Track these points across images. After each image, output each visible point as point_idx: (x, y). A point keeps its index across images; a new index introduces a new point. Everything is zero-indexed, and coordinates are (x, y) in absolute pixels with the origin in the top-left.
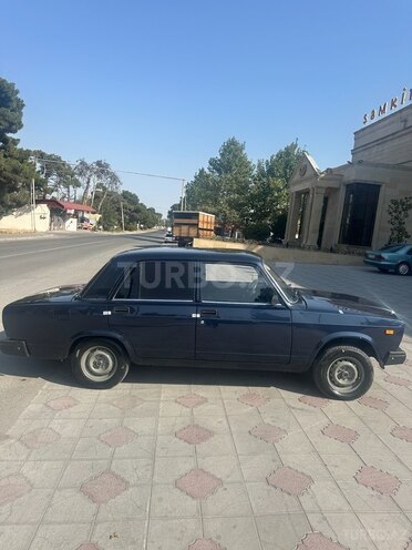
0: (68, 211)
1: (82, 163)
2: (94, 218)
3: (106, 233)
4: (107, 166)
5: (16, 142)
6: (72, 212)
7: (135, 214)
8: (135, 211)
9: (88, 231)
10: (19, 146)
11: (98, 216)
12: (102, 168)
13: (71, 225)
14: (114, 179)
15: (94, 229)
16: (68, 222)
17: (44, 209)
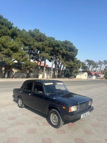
0: (92, 74)
1: (100, 61)
2: (102, 76)
3: (106, 80)
5: (76, 58)
6: (94, 74)
9: (100, 79)
10: (77, 59)
11: (103, 75)
12: (106, 62)
13: (94, 78)
15: (102, 79)
16: (93, 77)
17: (86, 73)
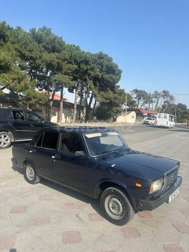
0: (144, 114)
1: (156, 92)
4: (168, 92)
5: (119, 87)
6: (146, 114)
7: (184, 115)
8: (184, 113)
12: (166, 94)
14: (172, 98)
17: (133, 113)
